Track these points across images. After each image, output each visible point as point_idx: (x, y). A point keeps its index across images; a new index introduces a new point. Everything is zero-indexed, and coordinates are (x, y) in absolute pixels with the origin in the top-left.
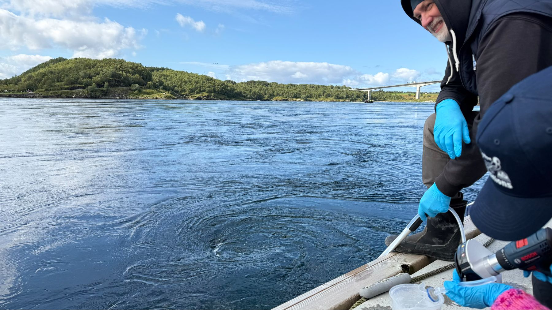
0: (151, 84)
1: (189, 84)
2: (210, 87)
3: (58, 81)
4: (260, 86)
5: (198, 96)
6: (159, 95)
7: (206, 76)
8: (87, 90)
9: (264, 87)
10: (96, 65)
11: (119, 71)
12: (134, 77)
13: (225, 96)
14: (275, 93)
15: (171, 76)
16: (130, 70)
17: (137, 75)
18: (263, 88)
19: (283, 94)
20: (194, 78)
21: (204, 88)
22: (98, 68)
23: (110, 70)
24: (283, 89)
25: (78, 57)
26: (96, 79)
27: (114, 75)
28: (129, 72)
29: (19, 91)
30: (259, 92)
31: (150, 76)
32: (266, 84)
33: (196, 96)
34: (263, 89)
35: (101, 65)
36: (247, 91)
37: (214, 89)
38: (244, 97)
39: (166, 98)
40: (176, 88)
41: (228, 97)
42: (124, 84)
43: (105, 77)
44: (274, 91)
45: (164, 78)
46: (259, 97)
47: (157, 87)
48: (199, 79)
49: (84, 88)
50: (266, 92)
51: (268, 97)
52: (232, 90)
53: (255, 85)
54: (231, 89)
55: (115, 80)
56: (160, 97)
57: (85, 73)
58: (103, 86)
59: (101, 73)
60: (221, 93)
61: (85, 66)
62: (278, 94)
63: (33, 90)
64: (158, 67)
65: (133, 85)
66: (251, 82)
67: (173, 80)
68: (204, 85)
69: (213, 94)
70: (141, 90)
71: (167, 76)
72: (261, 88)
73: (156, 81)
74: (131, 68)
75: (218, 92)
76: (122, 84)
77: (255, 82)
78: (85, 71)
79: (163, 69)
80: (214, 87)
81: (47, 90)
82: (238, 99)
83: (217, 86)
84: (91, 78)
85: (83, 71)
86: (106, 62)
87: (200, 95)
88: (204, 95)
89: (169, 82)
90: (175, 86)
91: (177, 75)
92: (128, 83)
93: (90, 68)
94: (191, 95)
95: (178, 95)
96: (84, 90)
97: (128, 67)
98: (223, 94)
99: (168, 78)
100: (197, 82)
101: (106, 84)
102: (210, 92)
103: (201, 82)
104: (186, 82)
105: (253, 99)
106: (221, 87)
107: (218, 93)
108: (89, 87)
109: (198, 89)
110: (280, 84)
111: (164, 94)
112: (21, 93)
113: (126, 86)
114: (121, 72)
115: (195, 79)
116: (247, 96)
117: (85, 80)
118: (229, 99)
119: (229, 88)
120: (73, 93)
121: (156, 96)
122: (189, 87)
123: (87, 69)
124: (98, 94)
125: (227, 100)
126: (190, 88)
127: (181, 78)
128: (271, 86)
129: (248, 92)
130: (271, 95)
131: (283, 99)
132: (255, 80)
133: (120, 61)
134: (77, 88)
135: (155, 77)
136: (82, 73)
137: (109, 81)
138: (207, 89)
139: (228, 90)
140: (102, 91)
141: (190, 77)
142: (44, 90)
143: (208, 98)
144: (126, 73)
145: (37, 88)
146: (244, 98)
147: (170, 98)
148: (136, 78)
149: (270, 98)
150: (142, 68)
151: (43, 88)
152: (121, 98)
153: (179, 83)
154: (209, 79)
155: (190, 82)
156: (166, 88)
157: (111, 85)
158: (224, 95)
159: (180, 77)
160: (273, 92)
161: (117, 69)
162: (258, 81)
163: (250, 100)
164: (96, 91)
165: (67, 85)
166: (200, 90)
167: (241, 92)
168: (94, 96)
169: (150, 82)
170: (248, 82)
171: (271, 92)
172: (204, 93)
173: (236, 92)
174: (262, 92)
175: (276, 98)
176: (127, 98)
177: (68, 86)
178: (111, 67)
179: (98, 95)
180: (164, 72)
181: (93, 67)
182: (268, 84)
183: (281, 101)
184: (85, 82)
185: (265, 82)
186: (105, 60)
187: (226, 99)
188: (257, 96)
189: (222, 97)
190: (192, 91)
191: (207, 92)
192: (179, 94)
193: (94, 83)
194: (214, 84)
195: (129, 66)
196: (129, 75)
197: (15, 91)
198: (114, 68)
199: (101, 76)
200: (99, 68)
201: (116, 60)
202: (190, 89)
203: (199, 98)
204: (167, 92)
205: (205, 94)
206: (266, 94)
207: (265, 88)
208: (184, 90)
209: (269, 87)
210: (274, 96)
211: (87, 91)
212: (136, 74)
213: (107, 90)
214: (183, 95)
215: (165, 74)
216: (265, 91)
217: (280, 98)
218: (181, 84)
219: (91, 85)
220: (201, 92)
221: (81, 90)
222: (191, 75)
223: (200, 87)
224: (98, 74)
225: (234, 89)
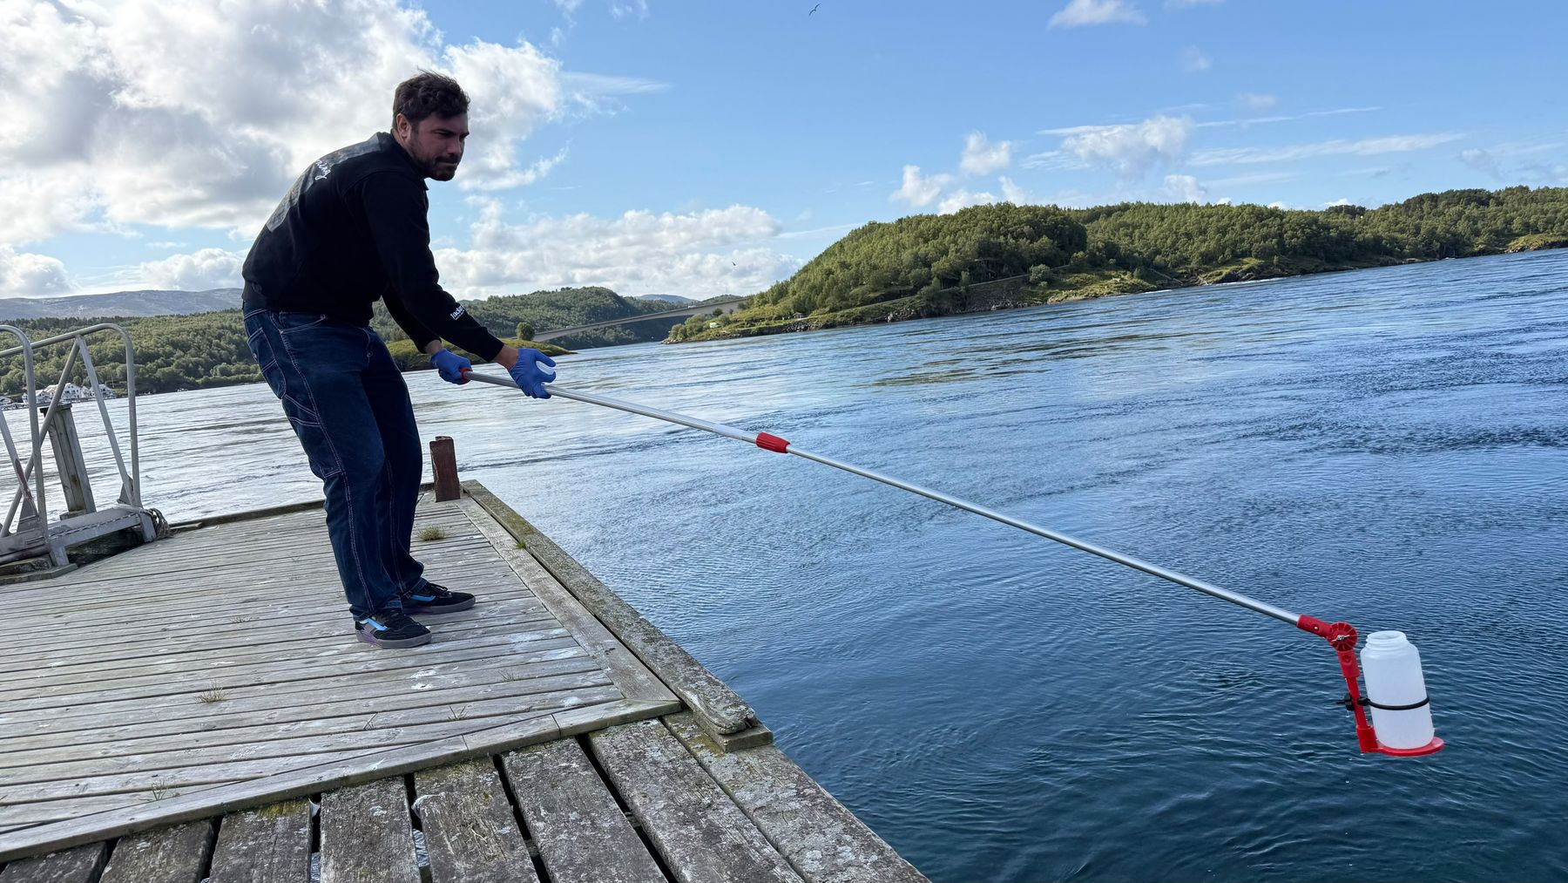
0: (1083, 259)
1: (1197, 240)
2: (1265, 238)
3: (856, 285)
4: (1454, 209)
5: (1226, 271)
6: (1102, 287)
7: (1254, 207)
8: (920, 298)
9: (1473, 210)
10: (939, 230)
11: (998, 237)
12: (1036, 245)
13: (1317, 261)
14: (1516, 225)
15: (1148, 225)
16: (1026, 229)
17: (1045, 239)
18: (1467, 212)
19: (1550, 223)
20: (1215, 218)
21: (1246, 245)
22: (944, 238)
23: (973, 237)
24: (1548, 206)
25: (904, 217)
26: (940, 265)
27: (984, 250)
28: (1022, 235)
29: (779, 318)
30: (1448, 231)
31: (1082, 234)
32: (1479, 198)
33: (1221, 274)
34: (1468, 218)
35: (952, 228)
36: (1402, 231)
37: (1281, 243)
38: (1390, 253)
39: (1123, 290)
40: (1158, 258)
41: (1328, 260)
42: (1009, 270)
43: (963, 259)
44: (1513, 219)
45: (1126, 235)
46: (1452, 248)
47: (1100, 265)
48: (1231, 219)
49: (912, 293)
50: (1479, 225)
51: (1488, 243)
52: (1346, 238)
53: (1436, 206)
54: (1341, 233)
55: (988, 263)
56: (1107, 291)
57: (916, 256)
58: (955, 282)
59: (952, 248)
60: (1305, 254)
61: (915, 238)
62: (1529, 228)
63: (805, 313)
64: (1111, 205)
65: (1032, 268)
66: (1420, 200)
67: (1151, 235)
68: (1245, 236)
69: (1276, 259)
70: (1055, 277)
71: (1135, 227)
72: (1460, 214)
73: (1098, 248)
74: (1029, 222)
75: (1294, 249)
76: (1005, 269)
77: (1433, 198)
78: (915, 249)
79: (1125, 208)
80: (1281, 236)
81: (833, 310)
82: (1366, 264)
83: (1290, 233)
84: (929, 266)
85: (910, 251)
86: (966, 217)
87: (1234, 267)
88: (1245, 267)
89: (1138, 244)
90: (1158, 252)
91: (1163, 219)
92: (1020, 265)
93: (926, 241)
94: (1207, 270)
95: (1164, 279)
96: (913, 298)
97: (1020, 222)
98: (1310, 256)
99: (1137, 233)
100: (1223, 231)
101: (964, 275)
102: (1265, 254)
103: (1237, 227)
104: (1189, 235)
105: (1427, 255)
106: (1303, 232)
107: (1295, 252)
108: (925, 289)
109: (1228, 251)
110: (1538, 191)
111: (1118, 280)
112: (782, 323)
113: (1016, 273)
114: (1002, 239)
115: (1218, 221)
116: (1402, 248)
117: (913, 273)
118: (1332, 268)
119: (1333, 233)
120: (887, 311)
121: (1096, 289)
122: (1198, 248)
123: (921, 245)
124: (946, 304)
125: (1326, 271)
126: (1203, 249)
127: (1174, 227)
128: (1499, 203)
129: (1405, 236)
130: (1497, 233)
131: (1551, 240)
132: (1437, 191)
133: (1001, 209)
134: (898, 296)
135: (1097, 236)
136: (906, 256)
137: (972, 268)
138: (1256, 245)
139: (1329, 239)
140: (954, 295)
141: (1202, 217)
142: (827, 309)
143: (1259, 273)
144: (1014, 238)
145: (814, 307)
146: (1388, 258)
147: (1135, 289)
148: (1041, 249)
149: (1498, 243)
150: (1059, 218)
151: (825, 307)
152: (1002, 308)
153: (1168, 241)
154: (1261, 215)
155: (1203, 232)
156: (1125, 263)
157: (976, 276)
158: (1316, 256)
159: (1171, 224)
160: (1509, 222)
161: (992, 231)
162: (1448, 192)
163: (1413, 262)
164: (941, 296)
165: (875, 291)
166: (1233, 252)
167: (1377, 240)
168: (937, 311)
169: (1081, 254)
170: (1408, 203)
171: (1499, 224)
172: (1245, 260)
173: (1358, 244)
174: (1462, 227)
175: (1521, 241)
176: (1016, 307)
177: (877, 294)
178: (978, 229)
179: (946, 307)
180: (1127, 218)
181: (935, 236)
182: (1490, 196)
183: (1539, 248)
184: (913, 278)
185: (1476, 191)
186: (963, 212)
187: (1321, 269)
188: (1442, 247)
189: (1307, 263)
190: (1209, 260)
191: (1256, 257)
192: (1170, 274)
193: (935, 279)
194: (1281, 225)
195: (1024, 218)
196: (1022, 241)
197: (771, 319)
198: (985, 230)
199: (952, 255)
200: (948, 237)
201: (991, 207)
202: (1201, 254)
203: (1230, 278)
204: (1129, 273)
205: (1252, 262)
206: (1477, 233)
207: (1476, 212)
208: (1186, 260)
209: (1492, 207)
210: (1514, 236)
211: (918, 300)
212: (1040, 237)
213: (967, 290)
214: (1180, 276)
215: (1129, 221)
216: (1475, 223)
217: (1537, 240)
218: (1174, 243)
219: (928, 284)
220: (1237, 257)
221: (907, 299)
222: (1210, 212)
223: (1235, 243)
224: (945, 252)
225: (1350, 233)
